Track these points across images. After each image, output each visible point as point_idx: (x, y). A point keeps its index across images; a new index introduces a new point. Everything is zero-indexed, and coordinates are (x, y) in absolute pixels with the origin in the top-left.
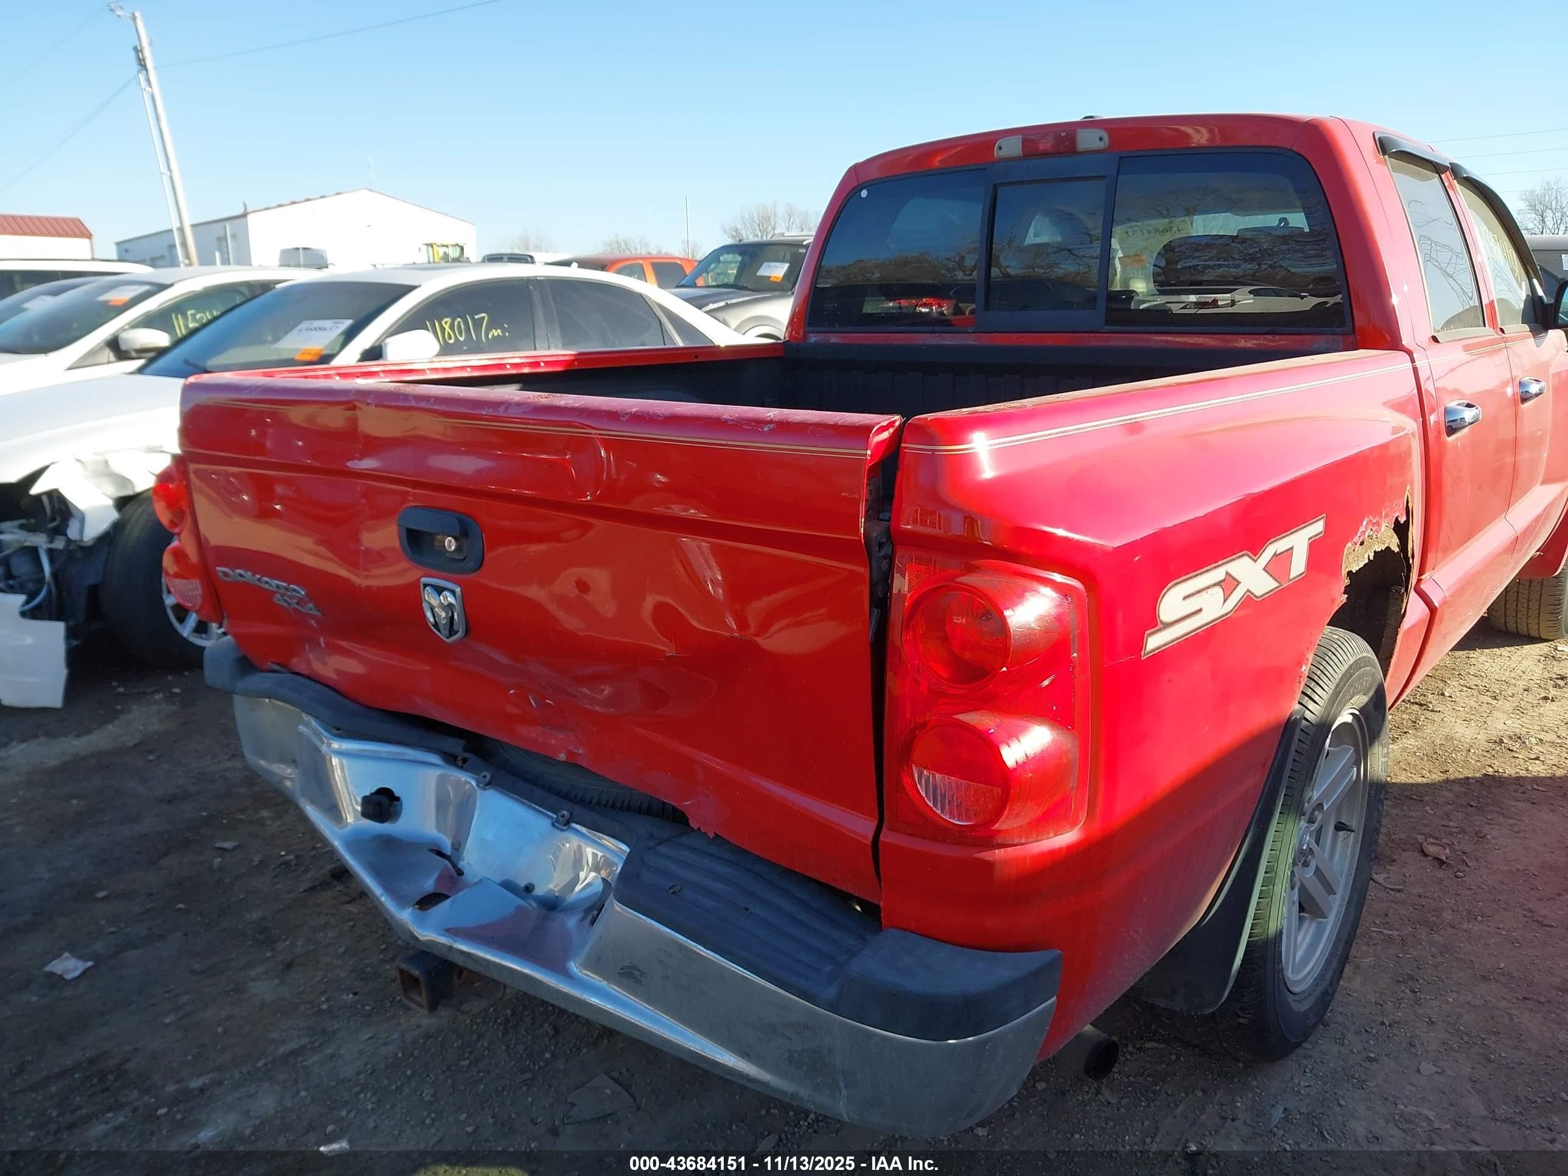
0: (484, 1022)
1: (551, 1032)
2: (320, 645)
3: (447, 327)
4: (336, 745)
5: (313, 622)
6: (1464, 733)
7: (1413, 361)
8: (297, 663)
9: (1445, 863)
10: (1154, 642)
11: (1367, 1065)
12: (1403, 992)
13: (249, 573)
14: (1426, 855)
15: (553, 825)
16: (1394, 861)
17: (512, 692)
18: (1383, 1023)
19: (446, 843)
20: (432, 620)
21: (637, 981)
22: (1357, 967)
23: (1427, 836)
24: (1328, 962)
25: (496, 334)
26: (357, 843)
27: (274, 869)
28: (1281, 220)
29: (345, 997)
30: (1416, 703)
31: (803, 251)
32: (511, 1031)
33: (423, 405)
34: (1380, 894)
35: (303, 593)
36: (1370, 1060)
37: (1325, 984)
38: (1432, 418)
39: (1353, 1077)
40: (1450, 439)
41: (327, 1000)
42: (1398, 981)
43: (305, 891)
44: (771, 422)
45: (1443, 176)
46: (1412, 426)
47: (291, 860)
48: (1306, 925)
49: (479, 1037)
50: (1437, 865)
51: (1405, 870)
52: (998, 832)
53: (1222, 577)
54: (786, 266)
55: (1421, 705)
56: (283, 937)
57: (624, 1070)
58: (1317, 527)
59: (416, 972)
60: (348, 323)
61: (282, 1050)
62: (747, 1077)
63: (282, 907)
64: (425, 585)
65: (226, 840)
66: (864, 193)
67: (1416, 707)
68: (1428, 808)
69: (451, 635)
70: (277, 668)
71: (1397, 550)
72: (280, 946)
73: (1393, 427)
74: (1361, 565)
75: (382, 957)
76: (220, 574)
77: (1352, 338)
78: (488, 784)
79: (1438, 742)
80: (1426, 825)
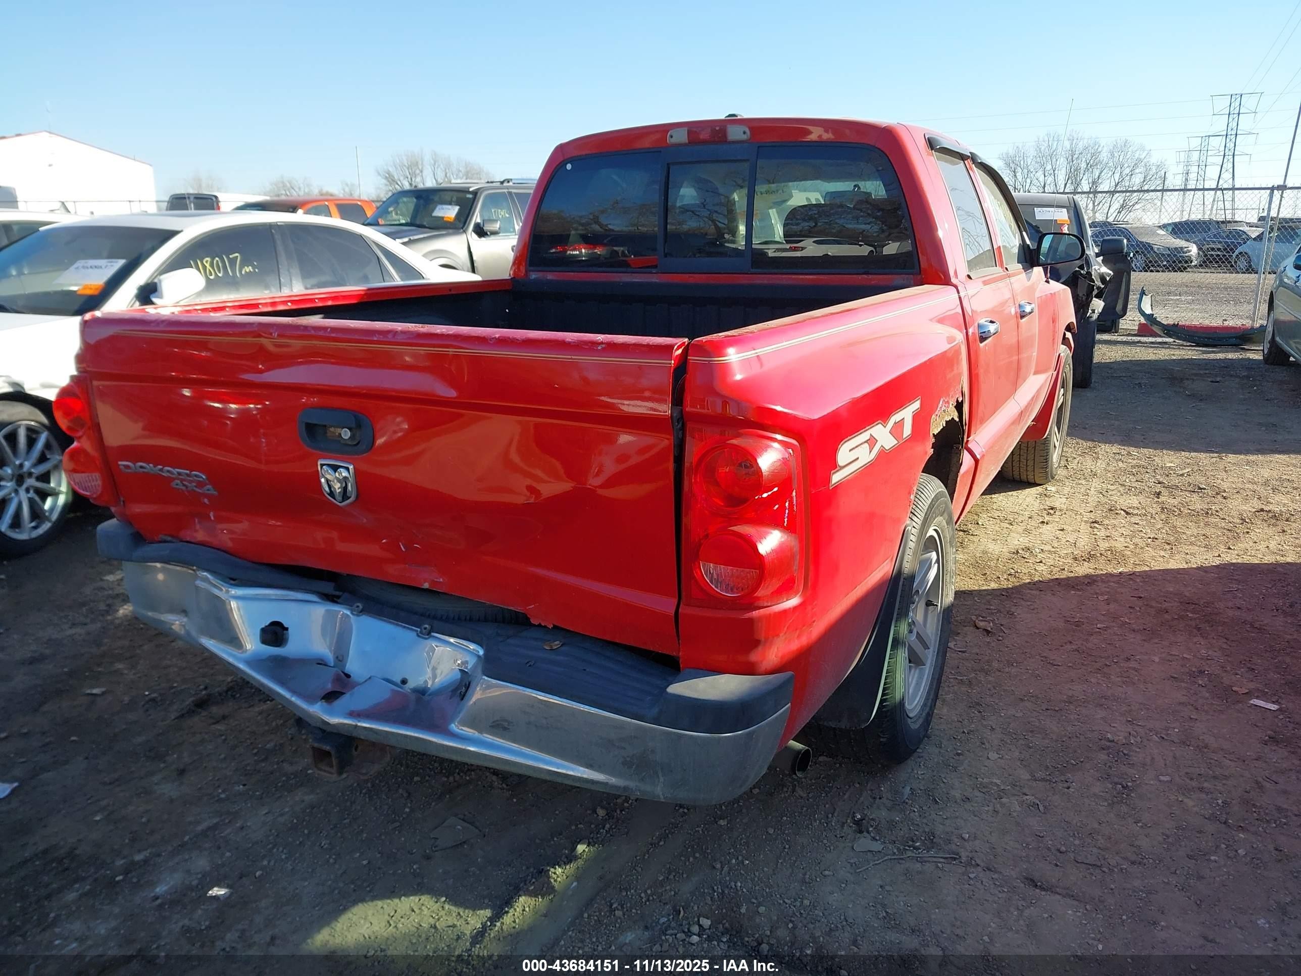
0: (352, 793)
1: (405, 795)
2: (210, 518)
3: (208, 265)
4: (234, 591)
5: (206, 501)
6: (995, 548)
7: (958, 292)
8: (187, 534)
9: (990, 632)
10: (836, 478)
11: (957, 757)
12: (973, 713)
13: (151, 465)
14: (978, 628)
15: (418, 636)
16: (959, 633)
17: (384, 541)
18: (964, 732)
19: (330, 656)
20: (327, 489)
21: (505, 729)
22: (944, 701)
23: (978, 616)
24: (927, 699)
25: (248, 270)
26: (257, 662)
27: (143, 706)
28: (855, 186)
29: (237, 788)
30: (961, 531)
31: (470, 196)
32: (375, 797)
33: (321, 333)
34: (953, 655)
35: (204, 477)
36: (958, 754)
37: (927, 709)
38: (971, 331)
39: (950, 766)
40: (982, 345)
41: (224, 791)
42: (970, 707)
43: (176, 718)
44: (602, 343)
45: (966, 162)
46: (960, 337)
47: (156, 697)
48: (913, 671)
49: (353, 803)
50: (985, 634)
51: (966, 639)
52: (758, 598)
53: (868, 438)
54: (457, 208)
55: (964, 531)
56: (170, 752)
57: (466, 813)
58: (916, 405)
59: (327, 748)
60: (120, 263)
61: (200, 828)
62: (592, 782)
63: (161, 731)
64: (322, 465)
65: (94, 688)
66: (569, 167)
67: (961, 533)
68: (976, 598)
69: (343, 500)
70: (169, 539)
71: (957, 420)
72: (169, 759)
73: (948, 337)
74: (939, 430)
75: (256, 758)
76: (122, 467)
77: (919, 277)
78: (361, 612)
79: (978, 555)
80: (976, 610)
